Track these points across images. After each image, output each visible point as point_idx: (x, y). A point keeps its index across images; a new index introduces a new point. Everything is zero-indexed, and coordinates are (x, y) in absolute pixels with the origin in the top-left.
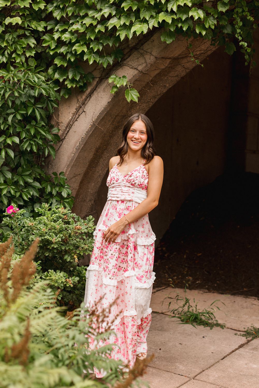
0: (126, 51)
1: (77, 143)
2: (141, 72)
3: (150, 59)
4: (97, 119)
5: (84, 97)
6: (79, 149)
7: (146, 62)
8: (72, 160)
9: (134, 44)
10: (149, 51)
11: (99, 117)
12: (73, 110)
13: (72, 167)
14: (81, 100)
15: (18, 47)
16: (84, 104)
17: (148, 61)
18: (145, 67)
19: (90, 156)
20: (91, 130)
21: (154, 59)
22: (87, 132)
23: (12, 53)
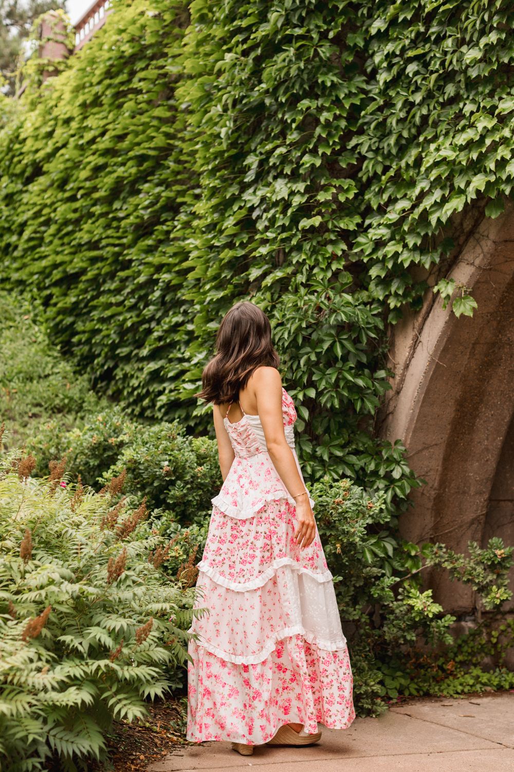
0: (462, 239)
1: (414, 392)
2: (479, 268)
3: (487, 246)
4: (435, 351)
5: (420, 319)
6: (418, 401)
7: (483, 252)
8: (411, 420)
9: (470, 226)
10: (485, 233)
11: (437, 347)
12: (409, 342)
13: (414, 432)
14: (417, 325)
15: (320, 258)
16: (421, 330)
17: (486, 249)
18: (483, 259)
19: (449, 413)
20: (430, 369)
21: (493, 246)
22: (425, 373)
23: (312, 268)
